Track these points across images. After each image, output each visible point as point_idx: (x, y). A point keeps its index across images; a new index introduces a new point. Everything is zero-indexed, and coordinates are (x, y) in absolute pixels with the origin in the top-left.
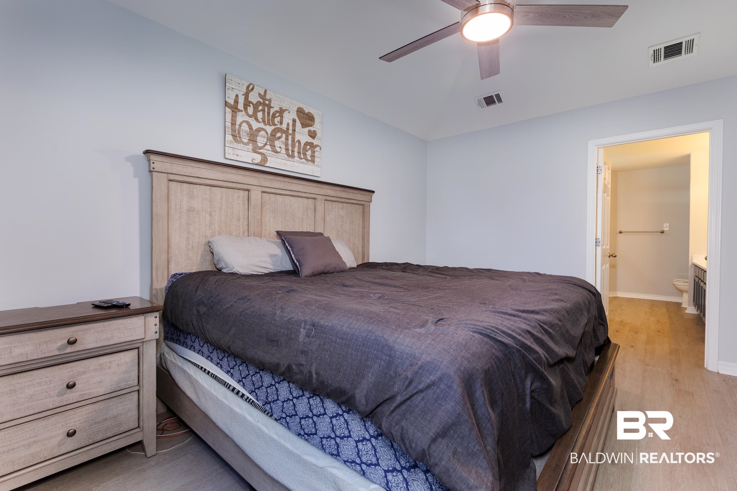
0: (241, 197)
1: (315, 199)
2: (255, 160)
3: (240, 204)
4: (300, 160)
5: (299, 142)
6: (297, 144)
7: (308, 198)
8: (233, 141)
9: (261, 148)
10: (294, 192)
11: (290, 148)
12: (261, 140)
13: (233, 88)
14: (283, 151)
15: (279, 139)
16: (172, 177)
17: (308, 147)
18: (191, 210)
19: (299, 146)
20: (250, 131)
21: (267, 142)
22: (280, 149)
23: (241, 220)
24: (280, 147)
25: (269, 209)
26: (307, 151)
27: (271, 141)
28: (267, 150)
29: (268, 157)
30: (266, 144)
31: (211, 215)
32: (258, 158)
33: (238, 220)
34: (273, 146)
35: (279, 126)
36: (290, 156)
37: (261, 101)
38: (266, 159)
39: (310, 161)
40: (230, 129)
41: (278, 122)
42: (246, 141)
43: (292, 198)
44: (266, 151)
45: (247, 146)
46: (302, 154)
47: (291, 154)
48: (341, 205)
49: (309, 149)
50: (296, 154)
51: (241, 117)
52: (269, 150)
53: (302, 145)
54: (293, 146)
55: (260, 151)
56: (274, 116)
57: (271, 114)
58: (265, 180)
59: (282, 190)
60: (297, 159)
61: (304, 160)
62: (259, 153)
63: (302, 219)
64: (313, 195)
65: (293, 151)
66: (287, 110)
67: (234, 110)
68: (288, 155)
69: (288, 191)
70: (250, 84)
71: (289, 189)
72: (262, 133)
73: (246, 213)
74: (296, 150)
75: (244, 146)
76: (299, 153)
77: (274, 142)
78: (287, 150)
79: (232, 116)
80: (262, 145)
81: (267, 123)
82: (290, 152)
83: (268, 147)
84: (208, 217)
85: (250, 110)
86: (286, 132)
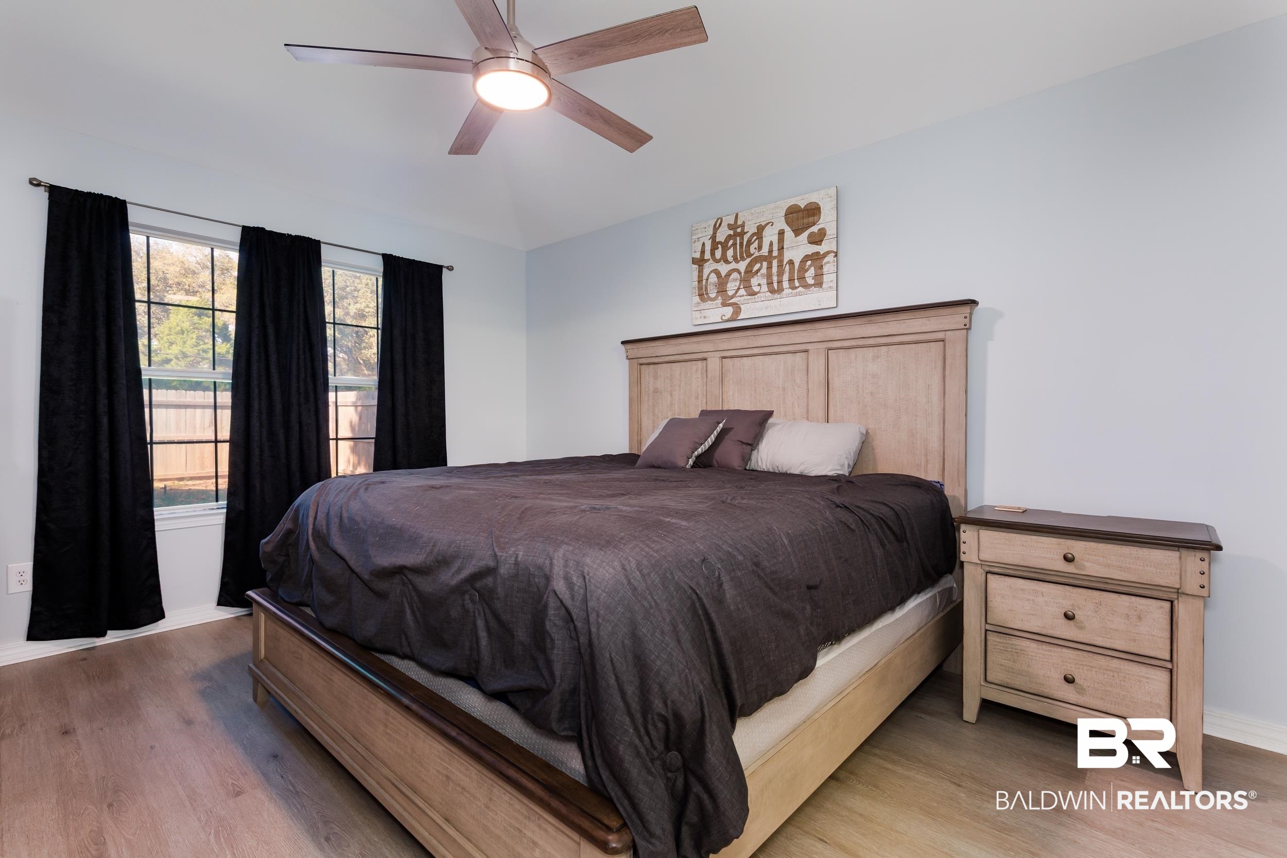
0: (700, 369)
1: (807, 351)
2: (724, 316)
3: (698, 378)
4: (796, 291)
5: (791, 262)
6: (787, 268)
7: (795, 352)
8: (701, 302)
9: (732, 297)
10: (765, 348)
11: (775, 279)
12: (731, 287)
13: (698, 238)
14: (765, 288)
15: (757, 273)
16: (641, 361)
17: (809, 263)
18: (656, 391)
19: (790, 269)
20: (718, 281)
21: (740, 285)
22: (759, 287)
23: (700, 397)
24: (759, 285)
25: (732, 379)
26: (807, 271)
27: (746, 281)
28: (740, 296)
29: (741, 306)
30: (739, 289)
31: (671, 395)
32: (729, 311)
33: (697, 398)
34: (748, 287)
35: (757, 254)
36: (775, 291)
37: (731, 232)
38: (739, 310)
39: (814, 285)
40: (697, 288)
41: (755, 248)
42: (713, 295)
43: (766, 358)
44: (739, 298)
45: (715, 302)
46: (796, 281)
47: (776, 288)
48: (870, 352)
49: (810, 266)
50: (786, 284)
51: (708, 267)
52: (743, 296)
53: (797, 265)
54: (780, 273)
55: (731, 301)
56: (749, 243)
57: (745, 243)
58: (722, 342)
59: (747, 350)
60: (787, 291)
61: (801, 289)
62: (729, 305)
63: (784, 389)
64: (799, 345)
65: (780, 282)
66: (768, 224)
67: (701, 264)
68: (772, 291)
69: (756, 349)
70: (718, 219)
71: (755, 346)
72: (735, 275)
73: (705, 388)
74: (786, 277)
75: (712, 302)
76: (791, 280)
77: (749, 281)
78: (770, 283)
79: (699, 272)
80: (734, 292)
81: (739, 259)
82: (775, 285)
83: (742, 292)
84: (669, 398)
85: (718, 254)
86: (769, 258)
